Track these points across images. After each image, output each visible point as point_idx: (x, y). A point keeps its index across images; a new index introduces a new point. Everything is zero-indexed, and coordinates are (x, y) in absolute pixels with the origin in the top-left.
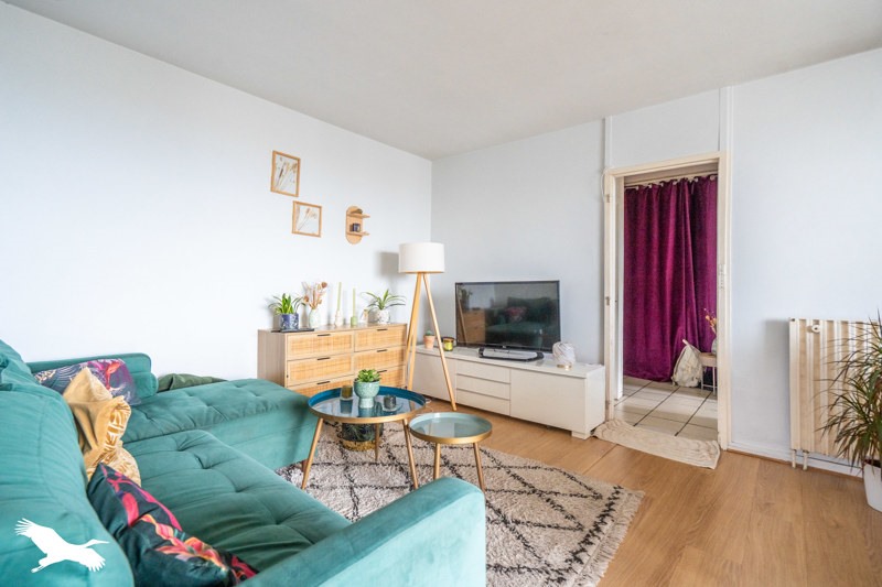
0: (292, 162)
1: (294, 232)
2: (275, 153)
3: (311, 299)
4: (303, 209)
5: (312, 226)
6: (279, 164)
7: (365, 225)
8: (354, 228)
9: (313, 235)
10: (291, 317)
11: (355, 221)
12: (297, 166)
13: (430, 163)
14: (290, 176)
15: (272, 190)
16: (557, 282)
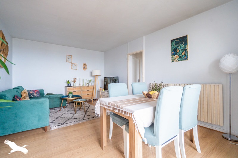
0: (71, 56)
1: (71, 69)
2: (67, 55)
3: (74, 81)
4: (73, 65)
5: (75, 67)
6: (68, 57)
7: (87, 67)
8: (84, 67)
9: (76, 69)
10: (69, 84)
11: (84, 66)
12: (72, 57)
13: (104, 53)
14: (70, 59)
15: (67, 62)
16: (118, 77)
